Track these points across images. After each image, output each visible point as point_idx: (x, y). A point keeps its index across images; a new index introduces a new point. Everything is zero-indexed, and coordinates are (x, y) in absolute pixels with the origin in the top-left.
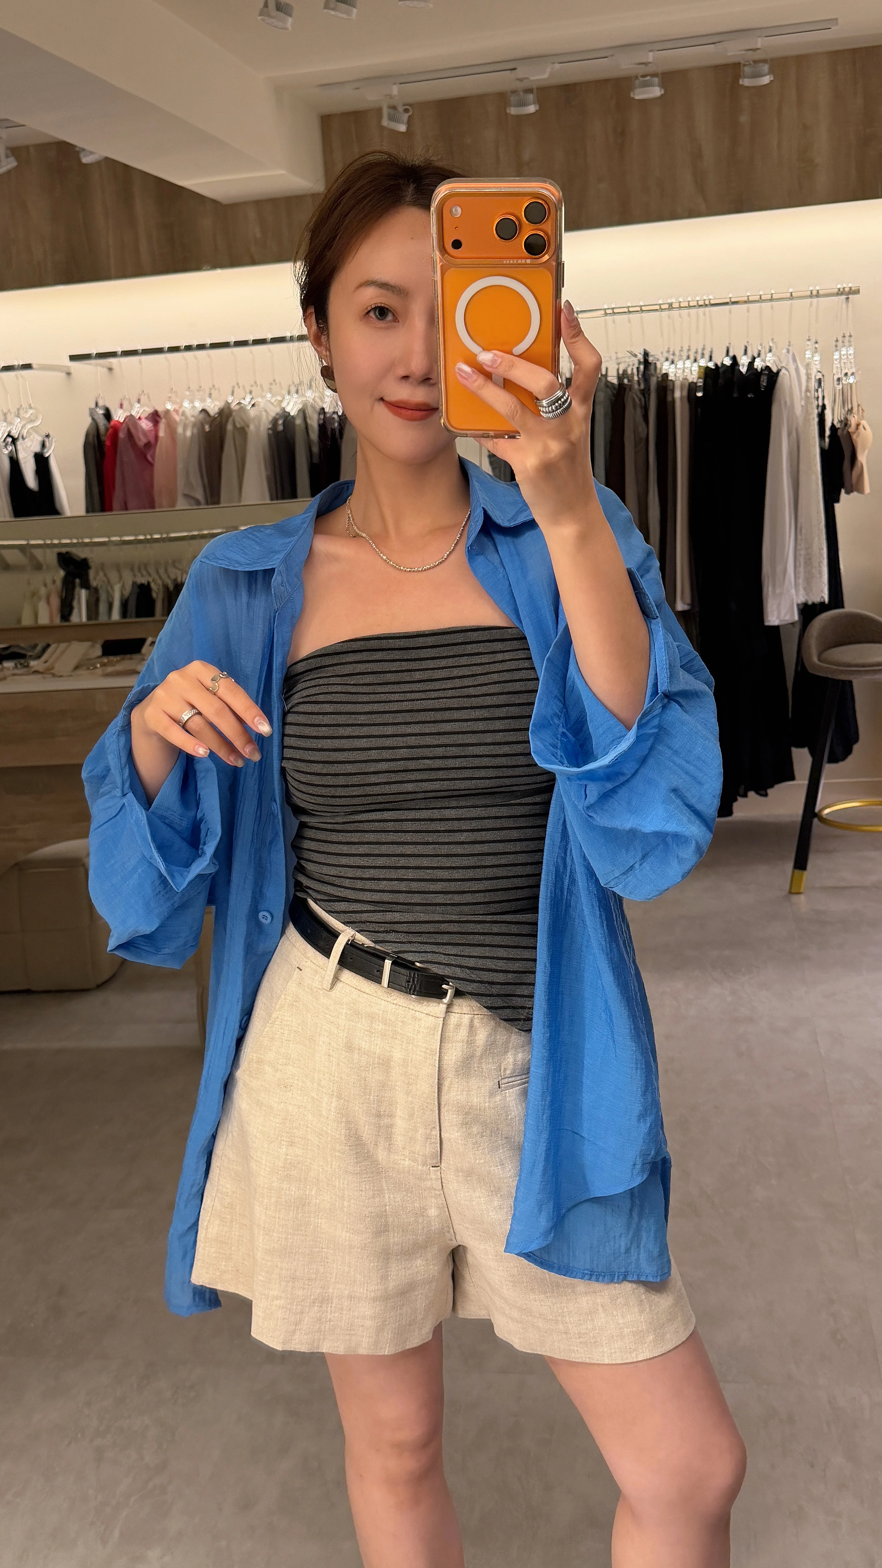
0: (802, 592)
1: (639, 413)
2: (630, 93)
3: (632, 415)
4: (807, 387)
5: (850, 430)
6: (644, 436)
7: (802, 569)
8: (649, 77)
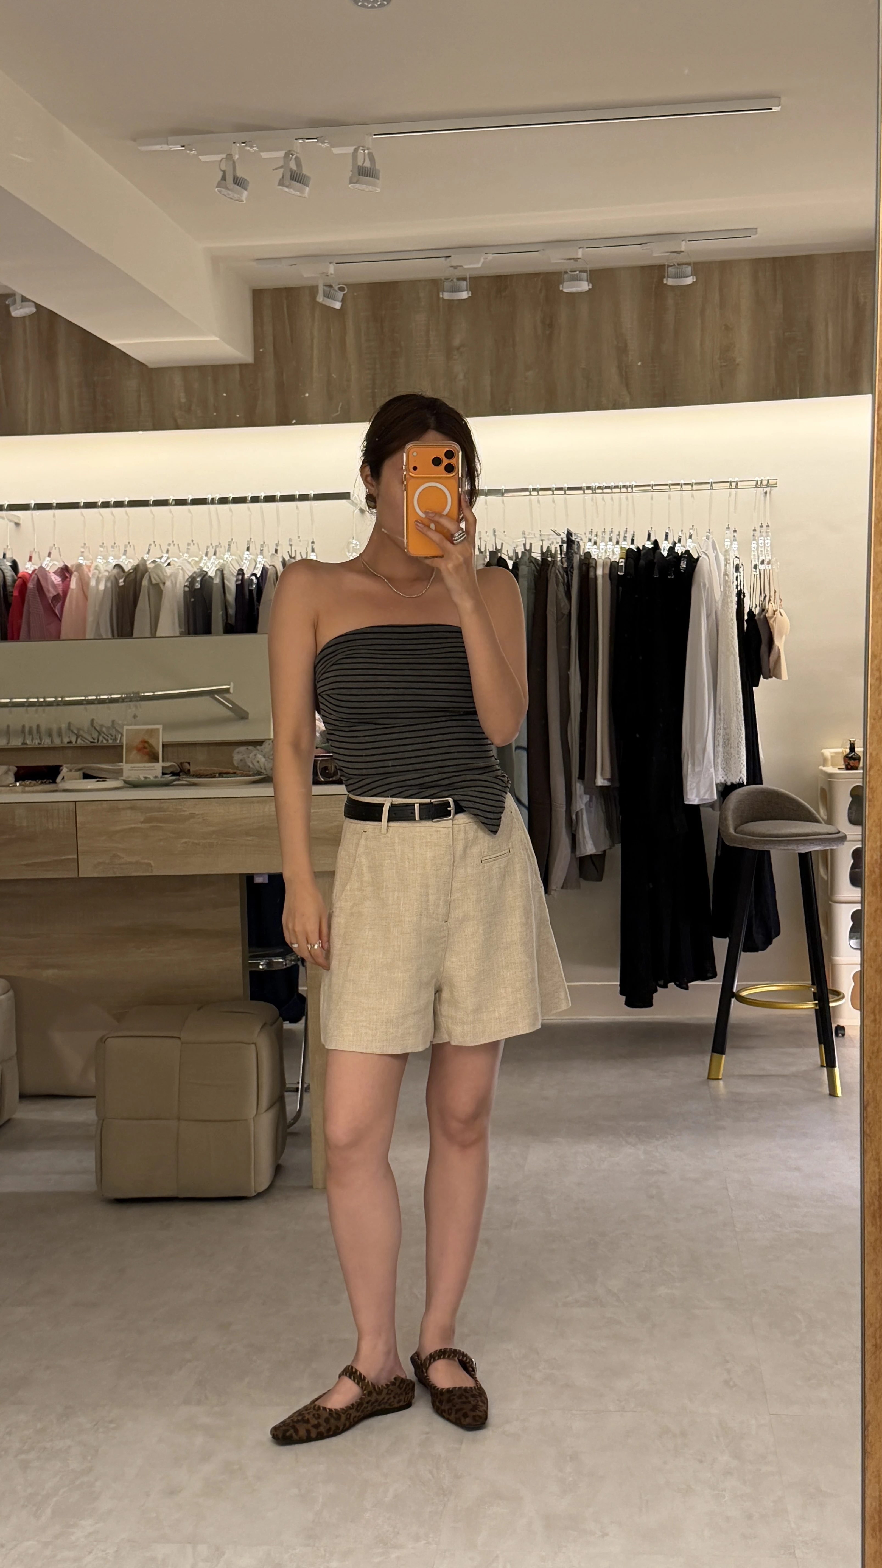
0: (720, 771)
1: (562, 588)
2: (559, 287)
3: (555, 590)
4: (725, 571)
5: (767, 615)
6: (566, 612)
7: (720, 749)
8: (578, 272)
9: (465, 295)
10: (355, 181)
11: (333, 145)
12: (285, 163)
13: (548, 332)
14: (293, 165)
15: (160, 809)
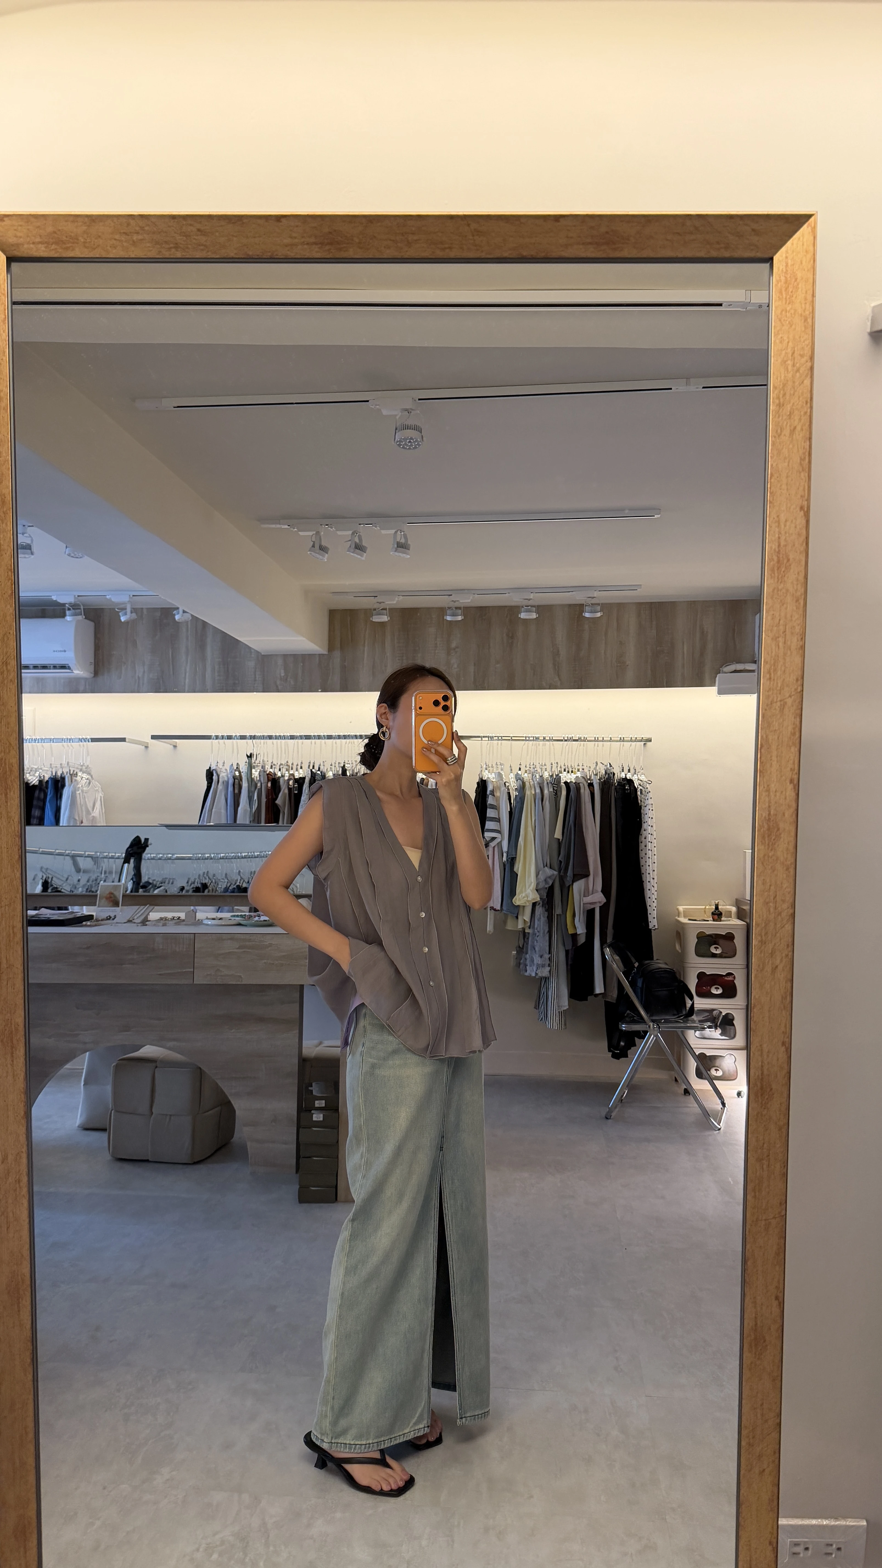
2: (518, 616)
8: (530, 607)
9: (460, 618)
10: (394, 549)
11: (382, 529)
12: (352, 537)
13: (510, 641)
14: (357, 540)
15: (250, 940)
